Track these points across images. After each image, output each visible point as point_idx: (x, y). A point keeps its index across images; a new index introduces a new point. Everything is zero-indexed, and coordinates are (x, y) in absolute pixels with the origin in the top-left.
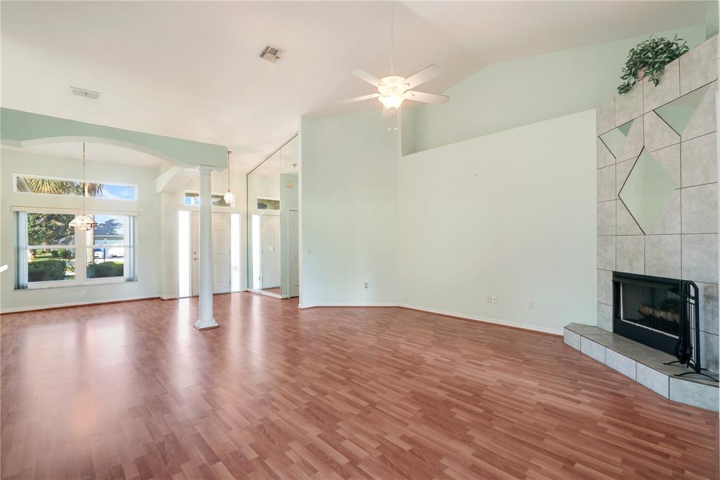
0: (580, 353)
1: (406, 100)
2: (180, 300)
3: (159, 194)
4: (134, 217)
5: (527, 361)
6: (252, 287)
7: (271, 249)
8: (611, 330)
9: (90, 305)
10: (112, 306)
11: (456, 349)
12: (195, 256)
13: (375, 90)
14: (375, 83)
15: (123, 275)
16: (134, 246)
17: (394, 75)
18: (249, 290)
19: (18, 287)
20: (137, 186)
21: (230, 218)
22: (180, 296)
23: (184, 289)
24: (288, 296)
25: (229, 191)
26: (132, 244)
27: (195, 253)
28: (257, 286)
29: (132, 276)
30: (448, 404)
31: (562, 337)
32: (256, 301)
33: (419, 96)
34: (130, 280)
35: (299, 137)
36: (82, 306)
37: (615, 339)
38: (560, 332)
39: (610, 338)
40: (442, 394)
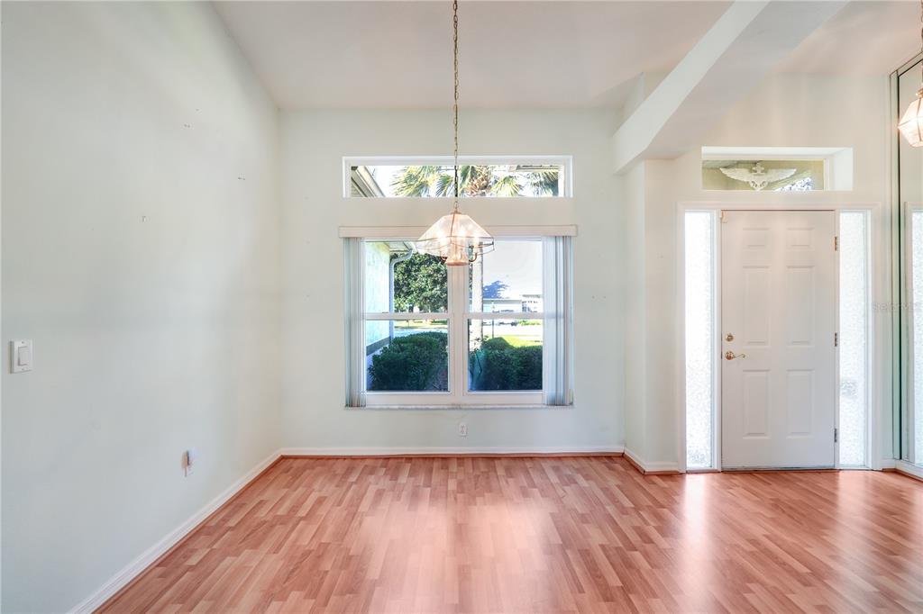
2: (688, 477)
3: (623, 174)
12: (729, 347)
15: (540, 387)
16: (565, 316)
19: (351, 404)
20: (571, 157)
21: (835, 225)
22: (690, 465)
23: (699, 445)
26: (561, 310)
27: (730, 338)
29: (561, 392)
34: (556, 402)
36: (460, 459)
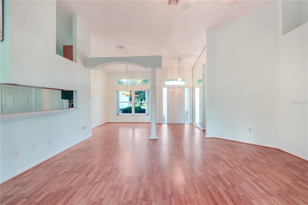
4: (148, 91)
9: (135, 123)
10: (142, 124)
12: (169, 106)
15: (145, 113)
16: (148, 102)
18: (193, 123)
19: (118, 115)
21: (184, 90)
22: (164, 123)
25: (179, 77)
27: (169, 105)
29: (148, 113)
34: (147, 115)
36: (133, 123)
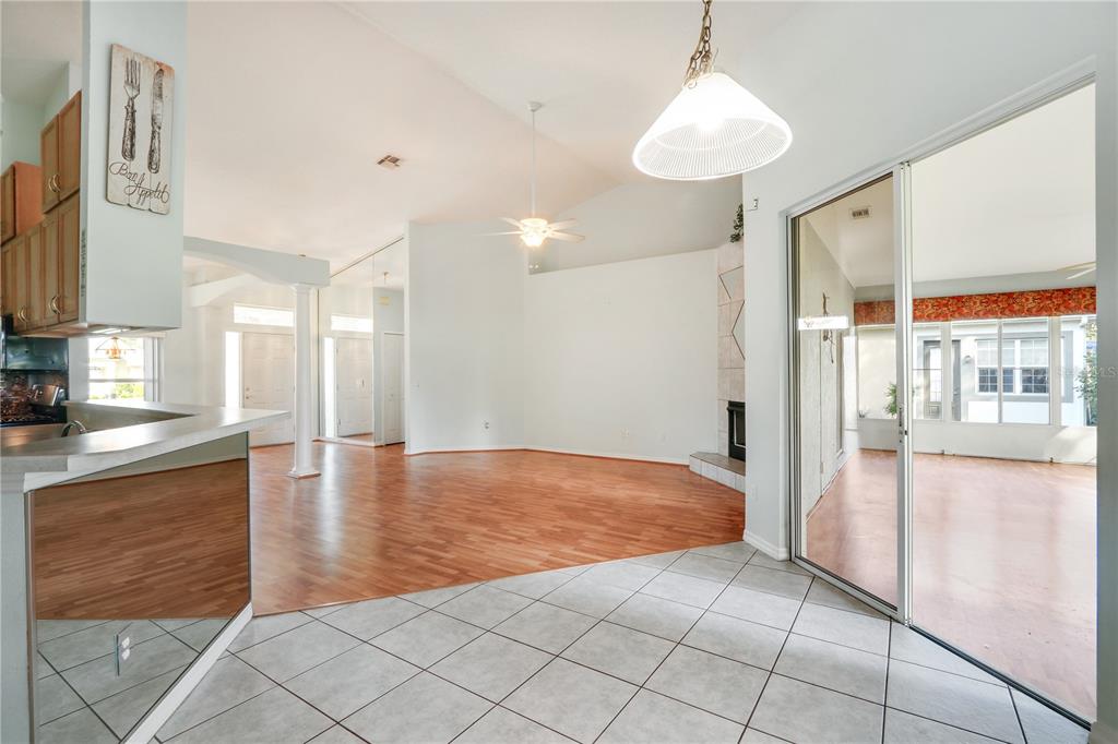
0: (700, 476)
1: (547, 239)
3: (196, 309)
4: (159, 339)
5: (654, 483)
6: (324, 435)
7: (359, 383)
8: (727, 455)
11: (591, 479)
12: (247, 394)
13: (518, 229)
14: (517, 224)
16: (159, 380)
17: (536, 217)
18: (320, 438)
24: (383, 443)
26: (156, 377)
27: (248, 389)
28: (330, 432)
30: (586, 510)
31: (688, 466)
32: (330, 452)
33: (559, 235)
35: (405, 243)
37: (730, 461)
38: (685, 462)
39: (726, 462)
40: (582, 505)
